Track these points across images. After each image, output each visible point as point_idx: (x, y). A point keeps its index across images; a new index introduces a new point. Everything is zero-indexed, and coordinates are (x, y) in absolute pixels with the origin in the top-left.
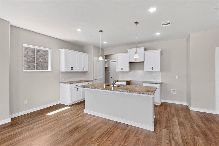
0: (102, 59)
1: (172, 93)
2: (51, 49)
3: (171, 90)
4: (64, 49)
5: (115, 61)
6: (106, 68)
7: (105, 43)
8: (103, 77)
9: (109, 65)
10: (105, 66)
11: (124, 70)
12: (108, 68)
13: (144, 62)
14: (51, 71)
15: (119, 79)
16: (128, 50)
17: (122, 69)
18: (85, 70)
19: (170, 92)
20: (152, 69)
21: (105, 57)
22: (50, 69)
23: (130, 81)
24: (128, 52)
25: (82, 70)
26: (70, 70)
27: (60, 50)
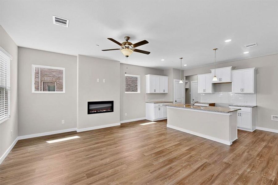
0: (182, 83)
1: (273, 120)
2: (140, 76)
3: (272, 116)
4: (149, 75)
5: (197, 81)
6: (186, 89)
7: (185, 65)
8: (183, 99)
9: (190, 86)
10: (185, 87)
11: (207, 92)
12: (188, 90)
13: (231, 82)
14: (140, 93)
15: (201, 101)
16: (211, 70)
17: (204, 90)
18: (165, 92)
19: (271, 119)
20: (242, 90)
21: (185, 78)
22: (139, 92)
23: (215, 103)
24: (211, 73)
25: (162, 92)
26: (153, 92)
27: (146, 75)
